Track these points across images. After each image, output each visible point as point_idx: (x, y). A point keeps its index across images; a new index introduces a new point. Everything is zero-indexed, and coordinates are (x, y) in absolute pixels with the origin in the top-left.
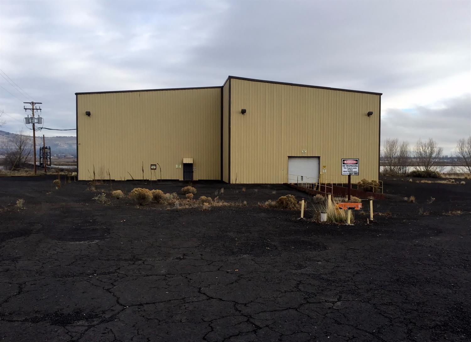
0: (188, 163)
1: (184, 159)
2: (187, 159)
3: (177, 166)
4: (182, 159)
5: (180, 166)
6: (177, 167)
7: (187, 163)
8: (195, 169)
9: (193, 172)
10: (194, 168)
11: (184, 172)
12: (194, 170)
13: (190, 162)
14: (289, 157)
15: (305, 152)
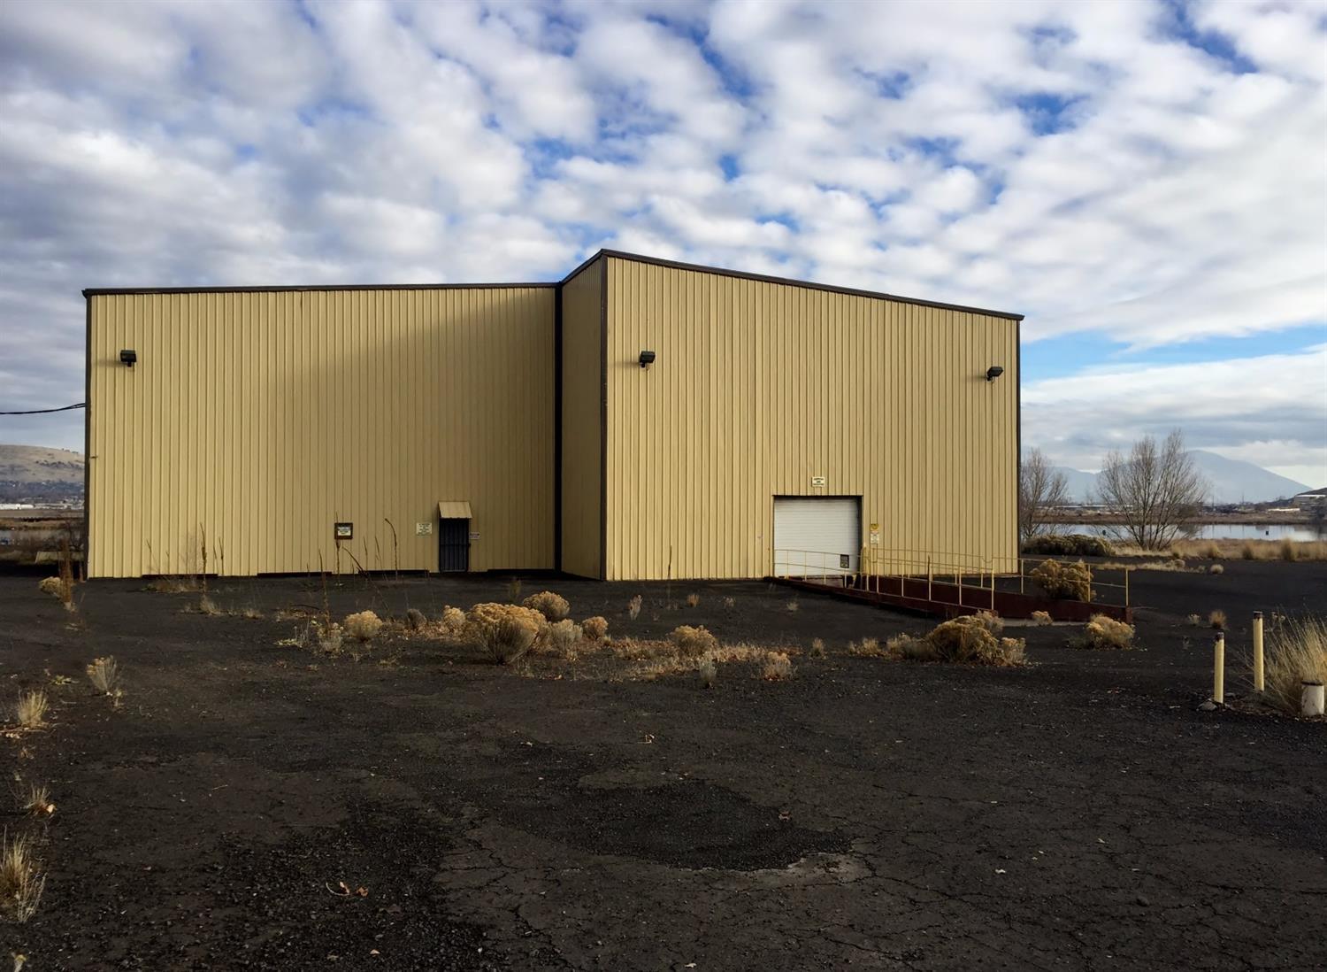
0: (456, 517)
1: (440, 504)
2: (452, 504)
3: (419, 528)
4: (435, 506)
5: (430, 529)
6: (418, 531)
7: (453, 517)
8: (475, 536)
9: (468, 545)
10: (473, 531)
11: (441, 547)
12: (472, 539)
13: (463, 516)
14: (777, 498)
15: (822, 482)
